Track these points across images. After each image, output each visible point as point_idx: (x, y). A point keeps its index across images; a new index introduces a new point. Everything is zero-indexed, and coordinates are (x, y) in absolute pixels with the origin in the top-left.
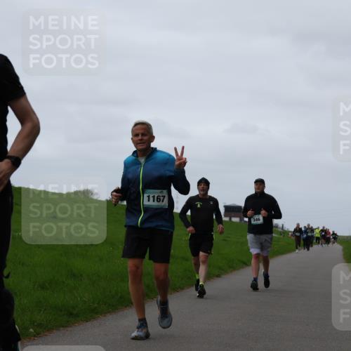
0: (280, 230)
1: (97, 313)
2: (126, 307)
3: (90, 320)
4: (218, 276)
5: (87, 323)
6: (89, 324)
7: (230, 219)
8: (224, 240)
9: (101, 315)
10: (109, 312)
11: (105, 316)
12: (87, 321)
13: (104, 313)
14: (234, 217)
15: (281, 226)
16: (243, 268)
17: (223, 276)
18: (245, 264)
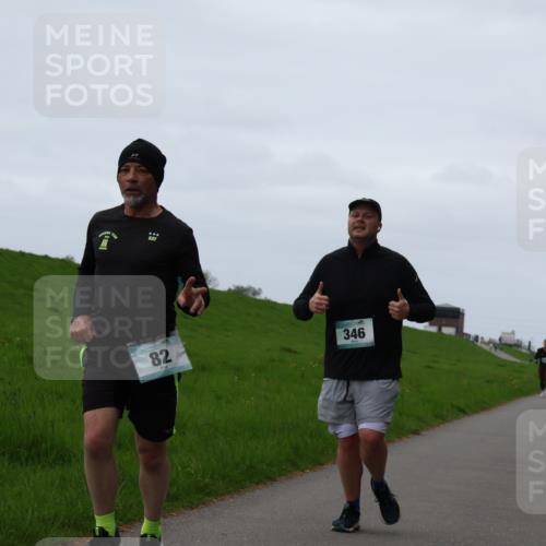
0: (524, 351)
1: (208, 494)
3: (197, 507)
4: (416, 433)
7: (439, 330)
8: (429, 367)
11: (223, 500)
13: (220, 494)
14: (447, 325)
15: (526, 344)
17: (423, 433)
18: (463, 412)
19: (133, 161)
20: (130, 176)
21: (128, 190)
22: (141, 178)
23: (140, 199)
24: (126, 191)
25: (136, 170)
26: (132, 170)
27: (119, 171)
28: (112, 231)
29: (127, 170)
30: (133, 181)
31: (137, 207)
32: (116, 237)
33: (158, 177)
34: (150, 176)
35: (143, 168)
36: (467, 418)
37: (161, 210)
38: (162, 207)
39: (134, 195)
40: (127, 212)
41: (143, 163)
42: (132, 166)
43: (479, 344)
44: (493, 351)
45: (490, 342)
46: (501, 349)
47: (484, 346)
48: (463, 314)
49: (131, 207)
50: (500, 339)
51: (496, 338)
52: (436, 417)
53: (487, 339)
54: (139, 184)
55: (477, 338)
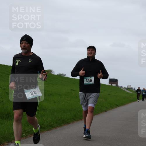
0: (133, 90)
1: (52, 127)
2: (65, 124)
4: (106, 111)
5: (48, 132)
6: (49, 132)
7: (112, 85)
8: (109, 94)
9: (54, 128)
10: (58, 127)
12: (48, 131)
14: (113, 84)
15: (134, 88)
16: (116, 107)
18: (118, 106)
19: (24, 40)
20: (23, 45)
21: (23, 48)
22: (27, 45)
23: (26, 51)
24: (22, 49)
25: (25, 43)
26: (24, 43)
27: (20, 43)
28: (19, 60)
29: (23, 43)
30: (24, 46)
31: (26, 53)
32: (20, 61)
33: (31, 45)
34: (29, 44)
35: (27, 42)
36: (119, 107)
37: (32, 53)
38: (33, 52)
39: (25, 50)
40: (23, 54)
41: (27, 41)
42: (24, 42)
43: (122, 88)
44: (125, 90)
45: (125, 88)
46: (128, 90)
47: (123, 89)
48: (118, 81)
49: (24, 53)
50: (127, 87)
51: (126, 87)
52: (111, 107)
53: (124, 87)
54: (26, 47)
55: (121, 87)
